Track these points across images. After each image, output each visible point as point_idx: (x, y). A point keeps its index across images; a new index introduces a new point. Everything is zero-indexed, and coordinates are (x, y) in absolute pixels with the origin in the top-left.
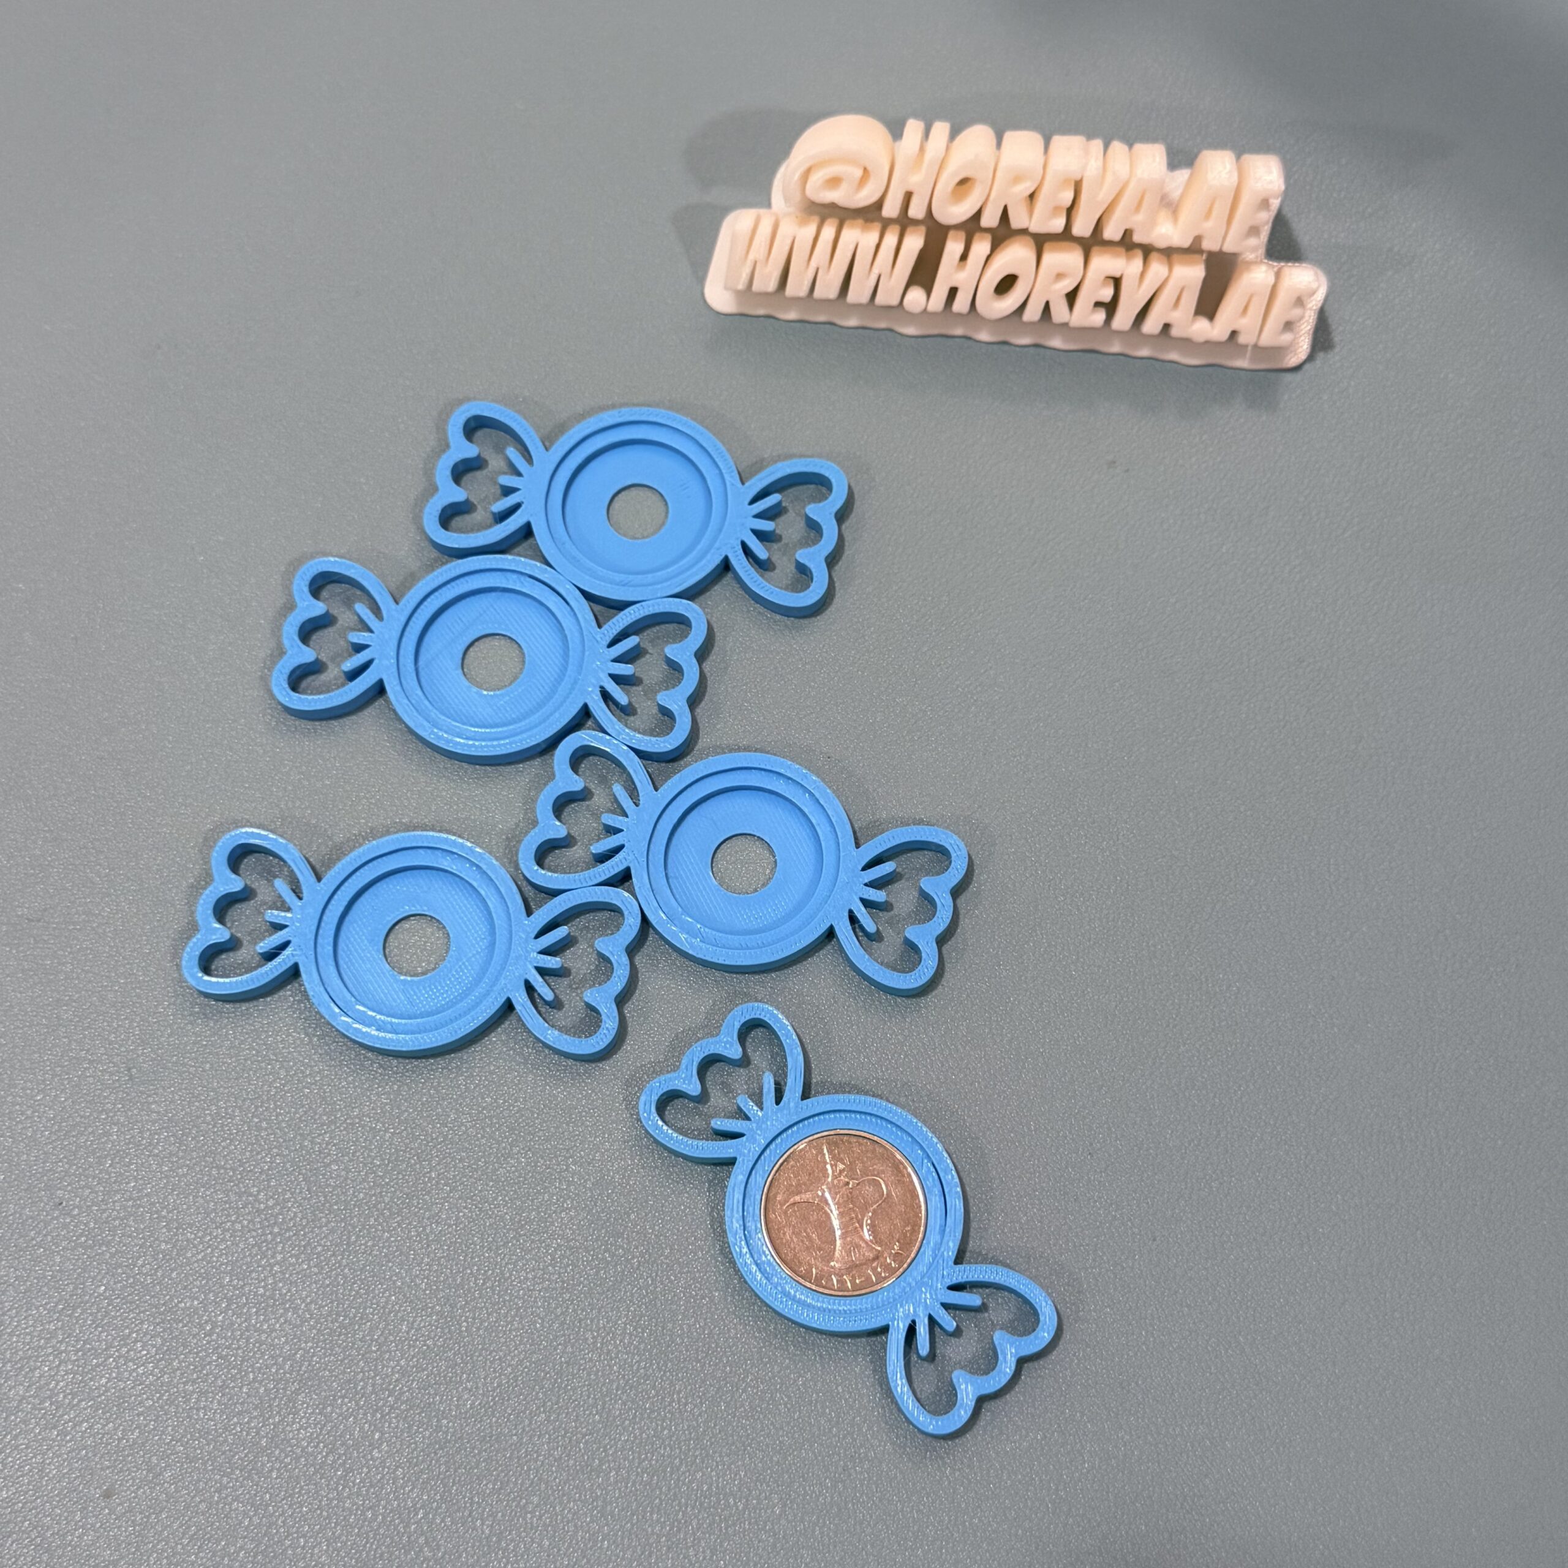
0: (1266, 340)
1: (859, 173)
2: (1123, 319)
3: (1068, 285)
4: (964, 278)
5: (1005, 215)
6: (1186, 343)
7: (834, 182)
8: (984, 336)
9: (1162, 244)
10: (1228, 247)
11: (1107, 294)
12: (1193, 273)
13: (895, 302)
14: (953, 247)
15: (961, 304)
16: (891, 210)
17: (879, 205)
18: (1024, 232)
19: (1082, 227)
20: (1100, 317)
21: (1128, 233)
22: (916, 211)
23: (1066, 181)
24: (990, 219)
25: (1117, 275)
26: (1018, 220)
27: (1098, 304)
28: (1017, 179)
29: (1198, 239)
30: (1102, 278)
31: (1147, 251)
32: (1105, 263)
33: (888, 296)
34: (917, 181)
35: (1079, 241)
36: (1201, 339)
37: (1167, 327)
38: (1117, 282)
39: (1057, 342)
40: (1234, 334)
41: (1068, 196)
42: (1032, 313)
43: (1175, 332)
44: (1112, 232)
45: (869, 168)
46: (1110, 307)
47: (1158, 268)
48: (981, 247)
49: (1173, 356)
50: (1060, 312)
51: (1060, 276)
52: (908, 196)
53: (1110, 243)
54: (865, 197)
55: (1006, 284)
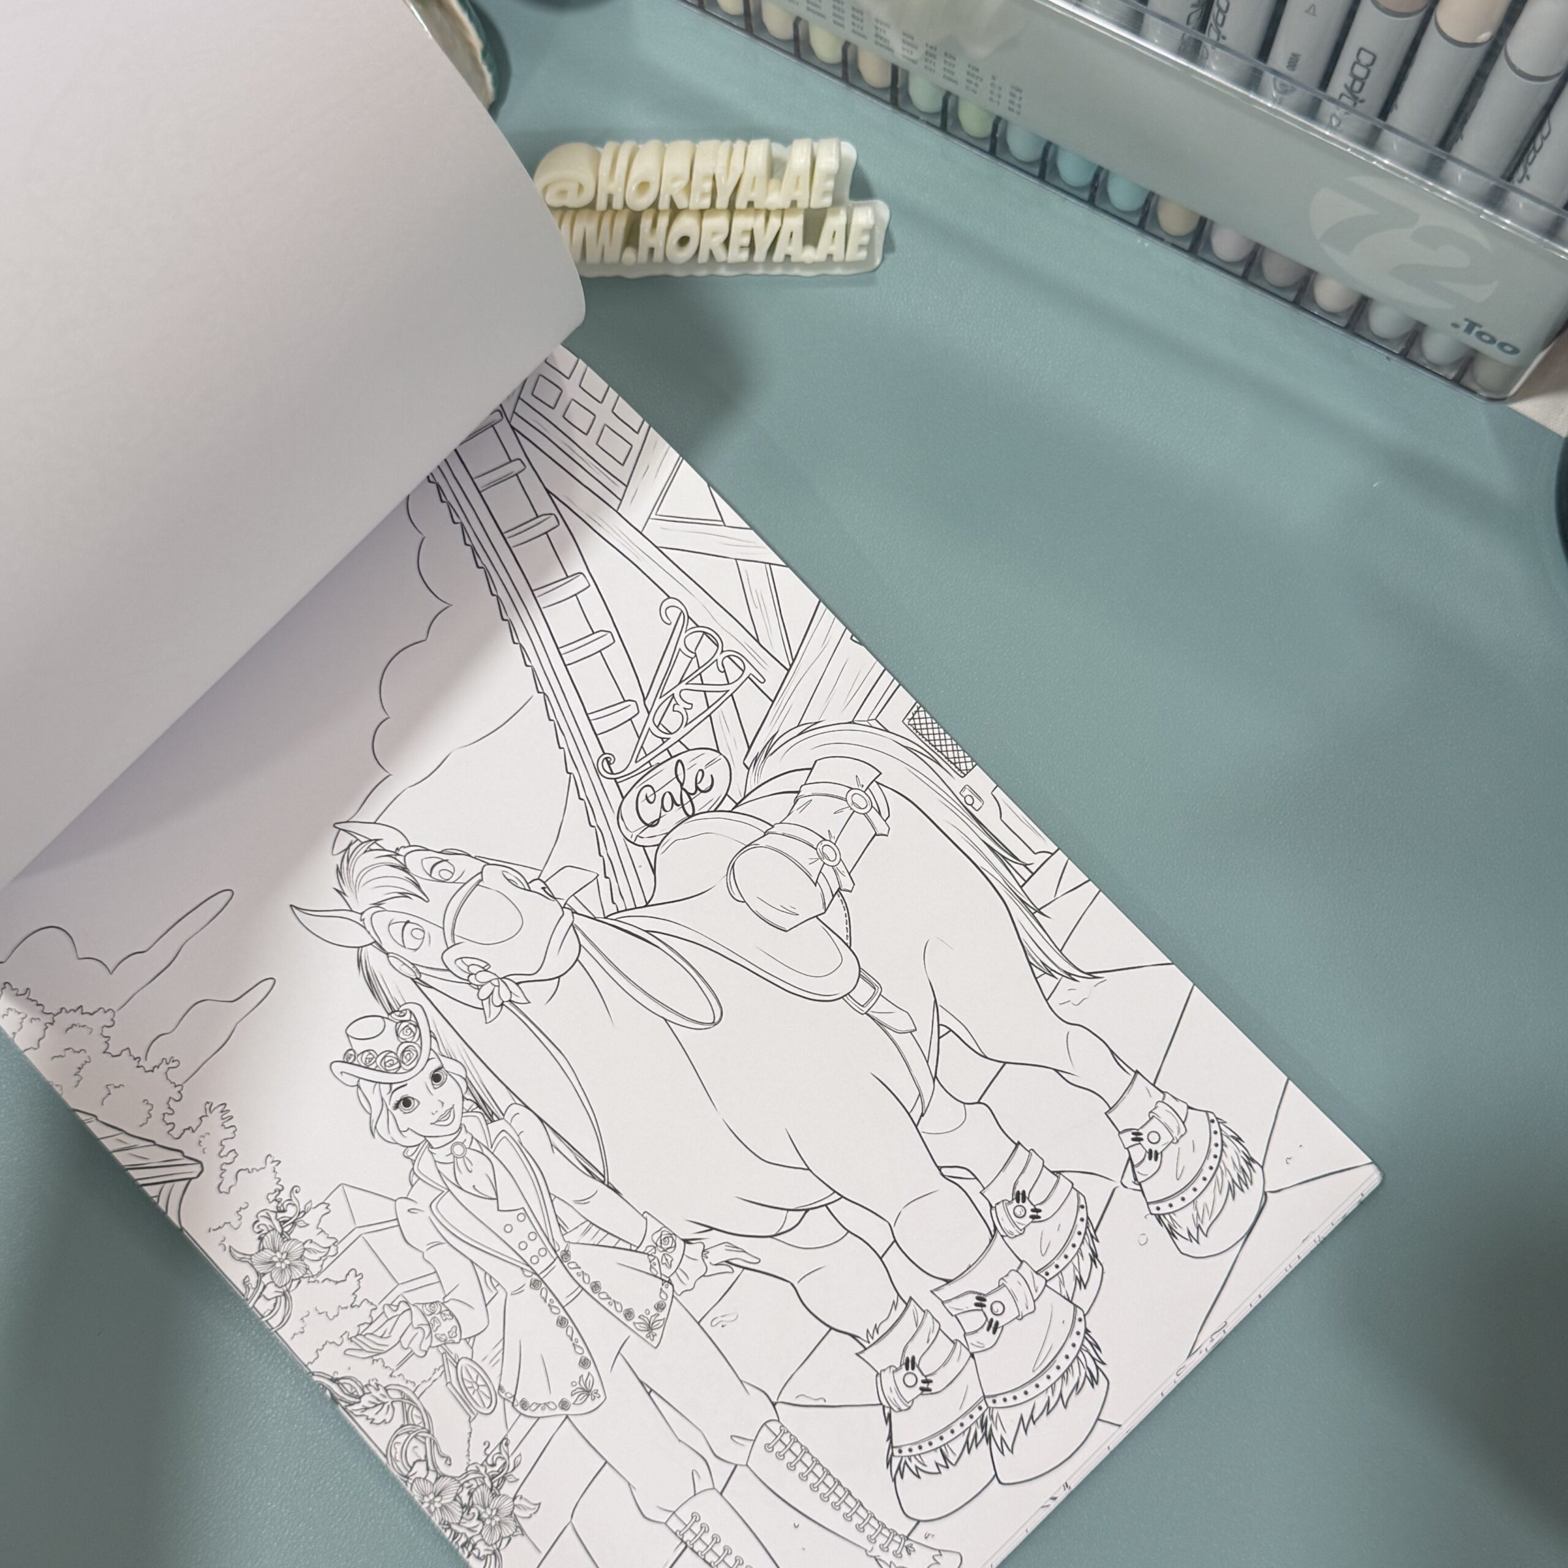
0: (849, 257)
1: (576, 186)
2: (760, 255)
3: (724, 237)
4: (657, 241)
5: (672, 203)
6: (802, 265)
7: (563, 193)
8: (678, 273)
9: (772, 208)
10: (813, 205)
11: (746, 240)
12: (795, 223)
13: (616, 259)
14: (646, 223)
15: (658, 256)
16: (601, 204)
17: (592, 205)
18: (687, 209)
19: (722, 202)
20: (745, 255)
21: (751, 204)
22: (617, 204)
23: (706, 178)
24: (664, 204)
25: (750, 229)
26: (681, 203)
27: (742, 247)
28: (675, 179)
29: (794, 203)
30: (740, 231)
31: (768, 213)
32: (741, 222)
33: (612, 255)
34: (615, 187)
35: (722, 210)
36: (808, 261)
37: (788, 256)
38: (752, 231)
39: (723, 271)
40: (830, 256)
41: (708, 186)
42: (703, 257)
43: (793, 259)
44: (741, 203)
45: (583, 184)
46: (752, 247)
47: (775, 221)
48: (663, 221)
49: (797, 271)
50: (720, 255)
51: (714, 234)
52: (610, 198)
53: (741, 211)
54: (586, 198)
55: (684, 241)
